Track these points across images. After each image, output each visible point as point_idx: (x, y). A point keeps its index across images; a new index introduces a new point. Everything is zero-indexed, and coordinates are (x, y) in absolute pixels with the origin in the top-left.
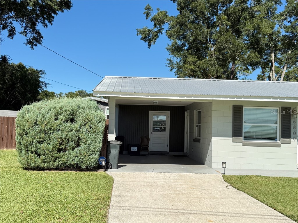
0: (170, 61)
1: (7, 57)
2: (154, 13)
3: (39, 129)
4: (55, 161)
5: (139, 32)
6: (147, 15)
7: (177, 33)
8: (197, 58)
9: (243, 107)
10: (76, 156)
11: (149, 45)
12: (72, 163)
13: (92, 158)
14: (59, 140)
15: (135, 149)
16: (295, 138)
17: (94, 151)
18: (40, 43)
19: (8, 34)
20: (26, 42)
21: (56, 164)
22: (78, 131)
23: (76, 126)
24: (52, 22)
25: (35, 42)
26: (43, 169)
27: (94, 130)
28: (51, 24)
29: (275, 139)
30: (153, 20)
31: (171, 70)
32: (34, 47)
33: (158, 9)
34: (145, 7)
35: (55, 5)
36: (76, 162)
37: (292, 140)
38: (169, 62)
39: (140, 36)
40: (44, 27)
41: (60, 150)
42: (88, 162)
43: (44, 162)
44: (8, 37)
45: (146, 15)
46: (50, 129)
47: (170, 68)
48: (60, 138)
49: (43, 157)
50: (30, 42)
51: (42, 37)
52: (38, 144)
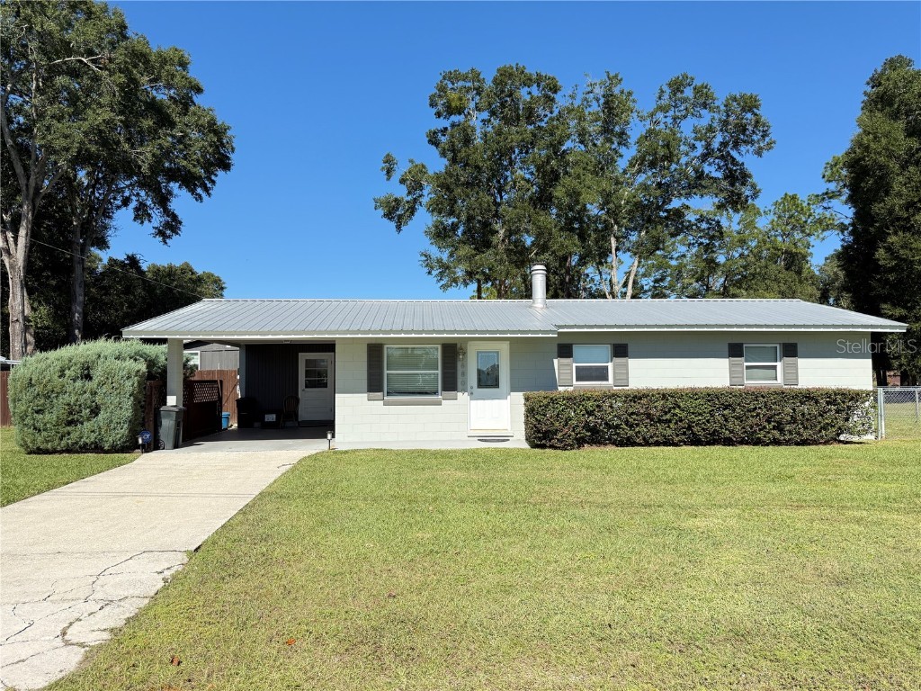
0: (426, 256)
1: (138, 257)
2: (401, 169)
3: (36, 392)
4: (61, 440)
5: (379, 203)
6: (389, 172)
7: (437, 205)
8: (475, 249)
9: (386, 346)
10: (93, 431)
11: (399, 228)
12: (88, 441)
13: (118, 434)
14: (67, 407)
15: (271, 418)
16: (464, 390)
17: (120, 423)
18: (177, 234)
19: (133, 216)
20: (153, 231)
21: (63, 443)
22: (94, 393)
23: (90, 385)
24: (210, 192)
25: (168, 232)
26: (47, 452)
27: (118, 391)
28: (209, 195)
29: (435, 393)
30: (403, 181)
31: (430, 273)
32: (168, 241)
33: (411, 161)
34: (382, 157)
35: (194, 166)
36: (92, 440)
37: (460, 394)
38: (424, 258)
39: (381, 212)
40: (197, 200)
41: (70, 423)
42: (111, 439)
43: (47, 442)
44: (135, 220)
45: (385, 172)
46: (53, 391)
47: (426, 270)
48: (69, 405)
49: (44, 433)
50: (161, 233)
51: (180, 223)
52: (35, 415)
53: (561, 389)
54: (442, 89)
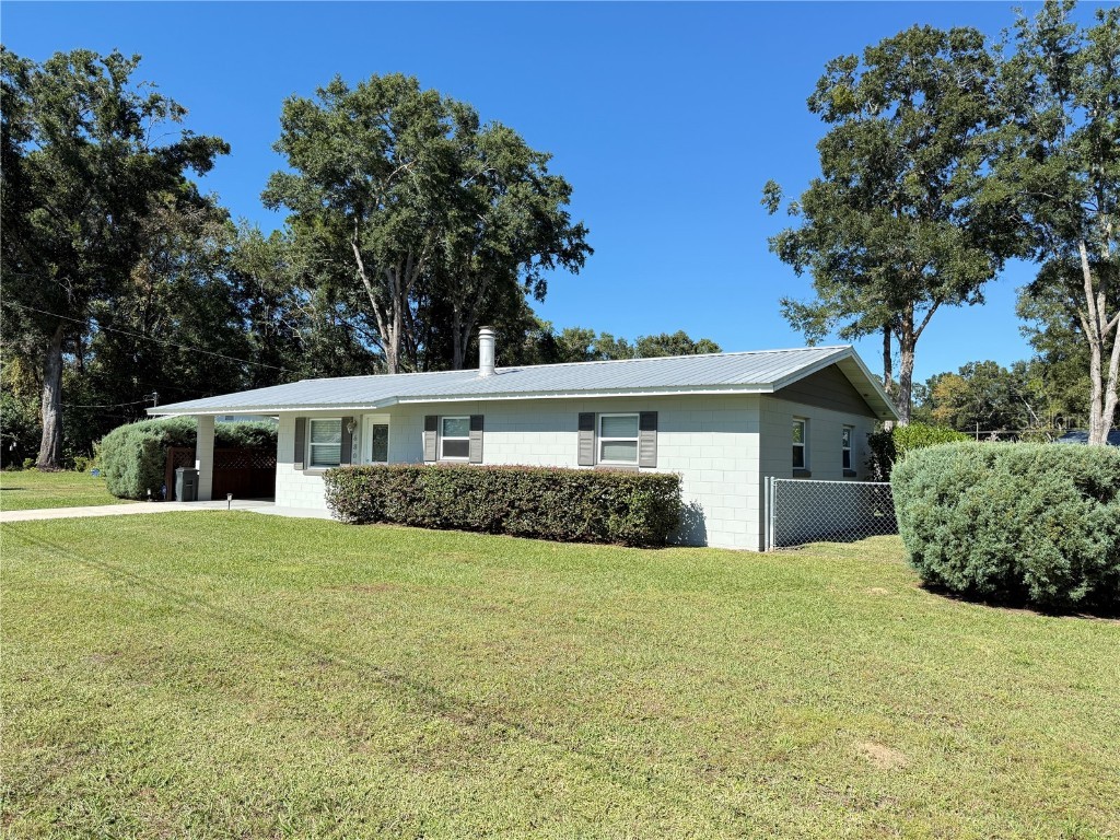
9: (310, 420)
53: (426, 464)
54: (823, 86)
